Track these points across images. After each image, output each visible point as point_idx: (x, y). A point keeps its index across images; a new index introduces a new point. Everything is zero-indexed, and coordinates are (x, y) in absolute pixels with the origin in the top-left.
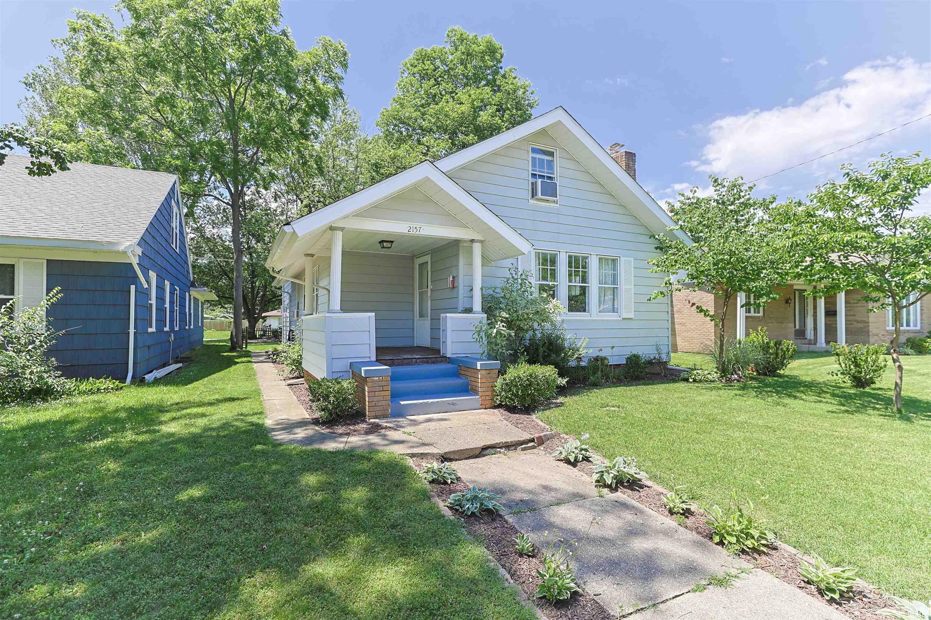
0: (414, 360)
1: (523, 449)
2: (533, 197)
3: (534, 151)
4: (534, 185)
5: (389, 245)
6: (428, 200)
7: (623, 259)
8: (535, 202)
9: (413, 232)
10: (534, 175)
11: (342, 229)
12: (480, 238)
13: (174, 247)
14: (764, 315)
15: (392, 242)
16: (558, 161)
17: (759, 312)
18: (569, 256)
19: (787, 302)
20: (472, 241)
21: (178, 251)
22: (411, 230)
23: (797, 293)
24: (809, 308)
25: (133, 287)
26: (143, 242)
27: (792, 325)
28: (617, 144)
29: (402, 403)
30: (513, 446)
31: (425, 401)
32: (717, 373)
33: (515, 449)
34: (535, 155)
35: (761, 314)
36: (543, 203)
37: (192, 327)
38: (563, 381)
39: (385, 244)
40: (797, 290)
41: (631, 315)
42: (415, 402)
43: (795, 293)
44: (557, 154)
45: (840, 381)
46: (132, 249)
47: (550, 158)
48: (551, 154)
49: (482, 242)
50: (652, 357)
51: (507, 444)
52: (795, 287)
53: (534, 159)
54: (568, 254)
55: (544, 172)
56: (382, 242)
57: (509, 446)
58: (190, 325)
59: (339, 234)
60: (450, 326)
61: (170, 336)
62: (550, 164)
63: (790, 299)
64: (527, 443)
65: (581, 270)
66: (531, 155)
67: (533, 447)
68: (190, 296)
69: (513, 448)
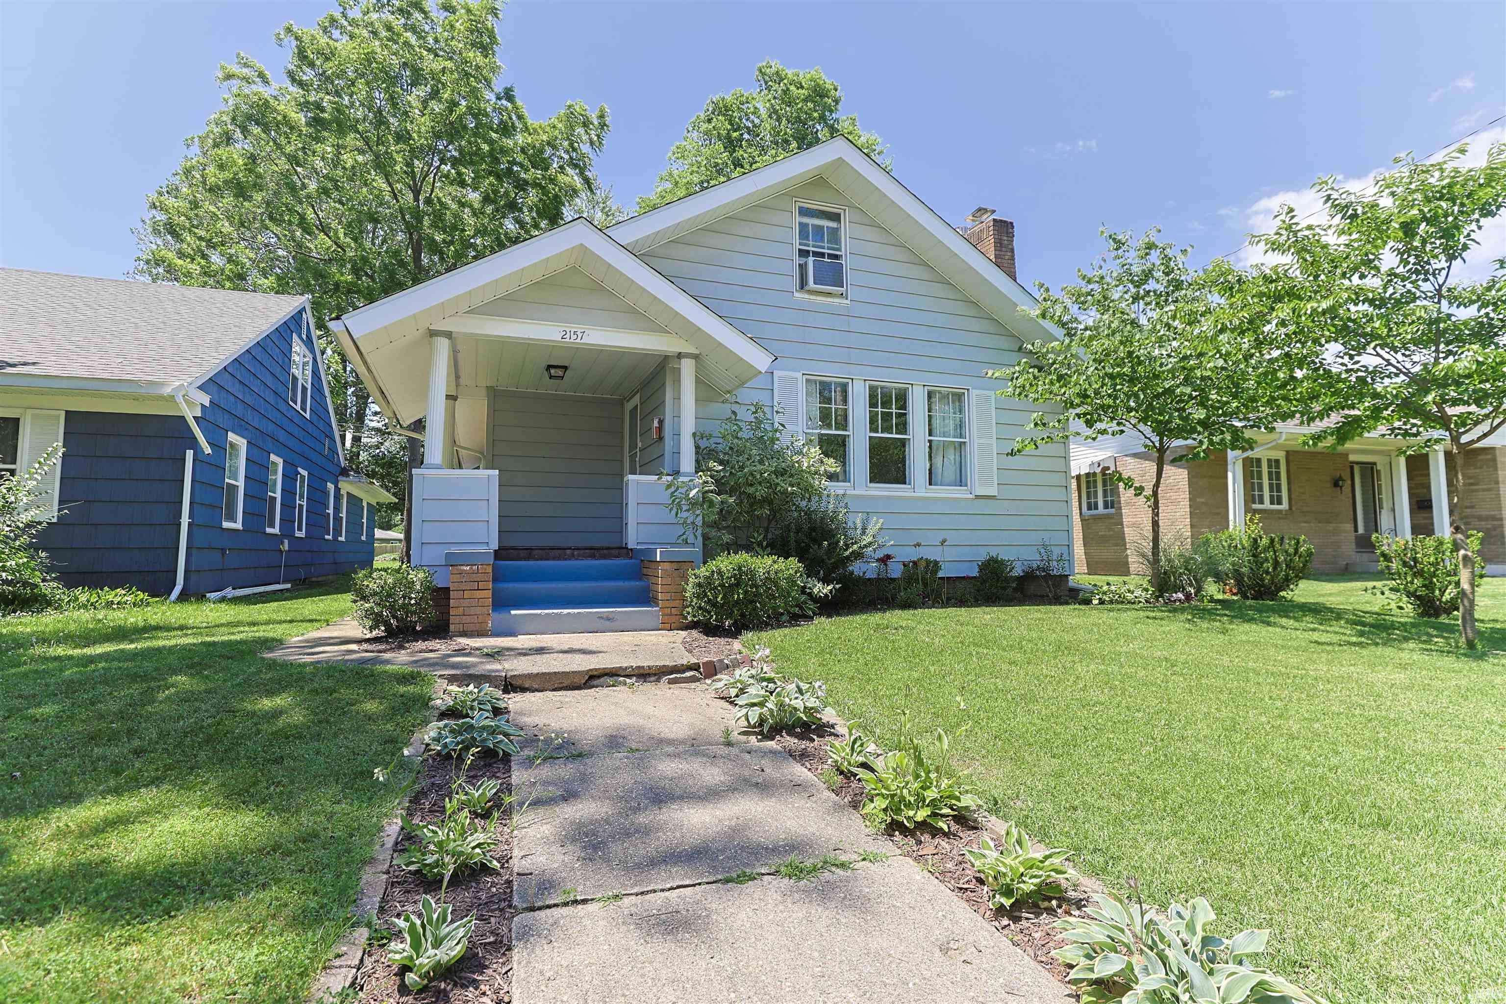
0: (568, 552)
1: (670, 682)
2: (802, 287)
3: (804, 212)
4: (803, 268)
5: (560, 373)
6: (597, 288)
7: (974, 393)
8: (807, 296)
9: (571, 339)
10: (803, 253)
11: (449, 335)
12: (692, 350)
13: (298, 408)
14: (1290, 508)
15: (565, 368)
16: (846, 229)
17: (1279, 502)
18: (871, 388)
19: (1336, 484)
20: (680, 356)
21: (308, 416)
22: (568, 336)
23: (1357, 469)
24: (1384, 496)
25: (190, 454)
26: (210, 385)
27: (1349, 527)
28: (981, 210)
29: (513, 612)
30: (655, 675)
31: (555, 611)
32: (1147, 590)
33: (658, 680)
34: (806, 220)
35: (1285, 506)
36: (819, 298)
37: (342, 539)
38: (821, 589)
39: (553, 371)
40: (1357, 463)
41: (993, 491)
42: (539, 612)
43: (1352, 468)
44: (846, 219)
45: (1393, 605)
46: (184, 392)
47: (833, 225)
48: (836, 217)
49: (696, 357)
50: (1035, 566)
51: (642, 671)
52: (1352, 458)
53: (803, 227)
54: (867, 383)
55: (823, 248)
56: (549, 367)
57: (644, 675)
58: (337, 532)
59: (443, 344)
60: (632, 497)
61: (282, 543)
62: (834, 235)
63: (1341, 478)
64: (684, 672)
65: (894, 411)
66: (798, 219)
67: (693, 679)
68: (337, 490)
69: (652, 679)
